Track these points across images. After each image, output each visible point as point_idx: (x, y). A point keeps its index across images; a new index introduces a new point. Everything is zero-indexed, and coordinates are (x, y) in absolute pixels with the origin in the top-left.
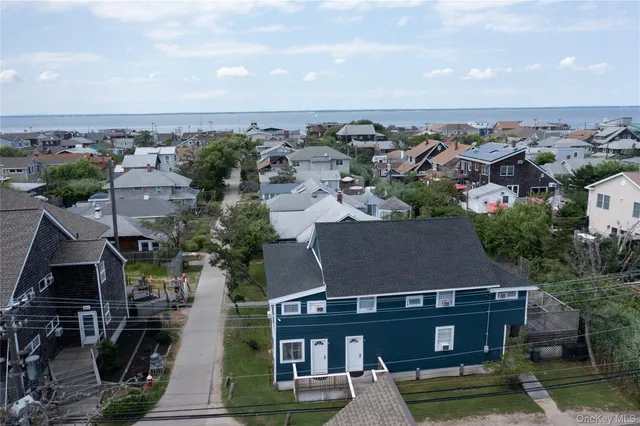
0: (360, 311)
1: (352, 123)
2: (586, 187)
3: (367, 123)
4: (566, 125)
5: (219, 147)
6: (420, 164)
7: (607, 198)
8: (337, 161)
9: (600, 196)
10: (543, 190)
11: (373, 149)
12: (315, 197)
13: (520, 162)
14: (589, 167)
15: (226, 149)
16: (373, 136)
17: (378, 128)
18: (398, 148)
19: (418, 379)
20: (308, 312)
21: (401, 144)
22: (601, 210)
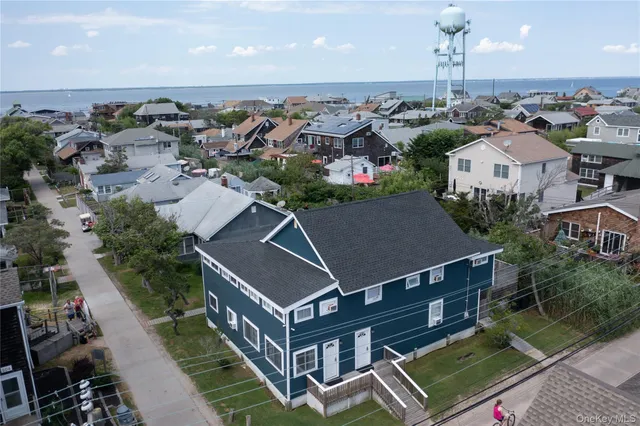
0: (368, 301)
1: (150, 102)
2: (447, 154)
3: (167, 101)
4: (345, 99)
5: (18, 133)
6: (251, 141)
7: (468, 162)
8: (165, 143)
9: (460, 161)
10: (387, 159)
11: (187, 128)
12: (177, 184)
13: (368, 134)
14: (423, 135)
15: (27, 136)
16: (176, 115)
17: (179, 106)
18: (210, 126)
19: (415, 359)
20: (321, 314)
21: (213, 122)
22: (464, 173)
